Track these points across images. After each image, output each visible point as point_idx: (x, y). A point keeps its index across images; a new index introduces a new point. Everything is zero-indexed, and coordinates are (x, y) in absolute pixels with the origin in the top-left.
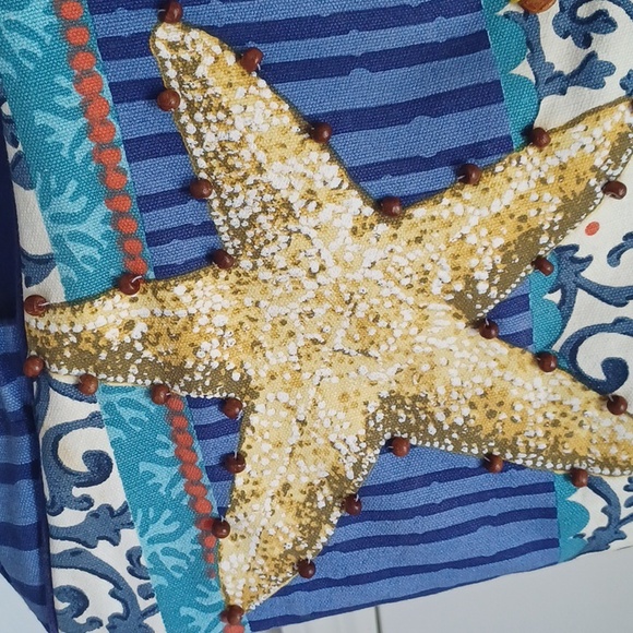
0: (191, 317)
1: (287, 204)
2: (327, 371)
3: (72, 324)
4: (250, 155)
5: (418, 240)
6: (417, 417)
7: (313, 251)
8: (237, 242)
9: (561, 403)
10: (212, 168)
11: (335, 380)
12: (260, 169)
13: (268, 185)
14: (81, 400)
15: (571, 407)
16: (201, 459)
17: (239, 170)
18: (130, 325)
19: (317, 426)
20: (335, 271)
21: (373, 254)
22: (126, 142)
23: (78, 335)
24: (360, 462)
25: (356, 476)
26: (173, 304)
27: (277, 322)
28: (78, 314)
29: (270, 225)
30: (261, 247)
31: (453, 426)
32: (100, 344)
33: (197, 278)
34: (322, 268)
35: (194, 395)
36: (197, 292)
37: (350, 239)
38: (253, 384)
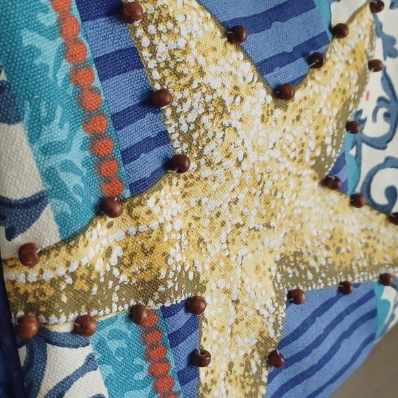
0: (161, 226)
1: (222, 102)
2: (244, 250)
3: (68, 264)
4: (193, 60)
5: (298, 118)
6: (299, 269)
7: (239, 142)
8: (186, 146)
9: (366, 229)
10: (164, 78)
11: (250, 256)
12: (202, 73)
13: (208, 87)
14: (77, 347)
15: (372, 230)
16: (173, 366)
17: (186, 76)
18: (109, 252)
19: (246, 300)
20: (253, 156)
21: (274, 136)
22: (97, 60)
23: (73, 275)
24: (277, 319)
25: (276, 333)
26: (147, 218)
27: (214, 215)
28: (73, 251)
29: (210, 124)
30: (204, 146)
31: (321, 267)
32: (92, 278)
33: (160, 188)
34: (245, 156)
35: (168, 304)
36: (162, 202)
37: (261, 126)
38: (202, 279)
